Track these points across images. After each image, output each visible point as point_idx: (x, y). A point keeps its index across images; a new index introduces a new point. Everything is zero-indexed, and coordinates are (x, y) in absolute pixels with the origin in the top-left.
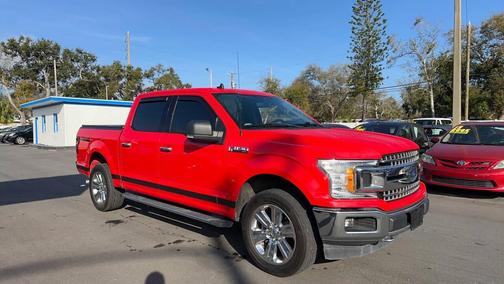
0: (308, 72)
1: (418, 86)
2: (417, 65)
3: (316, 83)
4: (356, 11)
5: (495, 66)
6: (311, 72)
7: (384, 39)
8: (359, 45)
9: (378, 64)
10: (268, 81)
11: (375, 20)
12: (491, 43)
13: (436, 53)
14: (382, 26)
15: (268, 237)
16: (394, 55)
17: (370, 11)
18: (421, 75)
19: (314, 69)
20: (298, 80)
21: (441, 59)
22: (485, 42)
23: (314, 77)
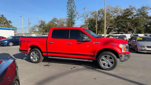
0: (54, 20)
1: (84, 25)
2: (84, 20)
3: (56, 23)
4: (68, 3)
5: (102, 21)
6: (55, 20)
7: (76, 12)
8: (69, 13)
9: (74, 19)
10: (42, 21)
11: (73, 6)
12: (100, 15)
13: (89, 17)
14: (75, 8)
15: (105, 62)
16: (79, 17)
17: (72, 4)
18: (85, 23)
19: (55, 19)
20: (50, 22)
21: (89, 19)
22: (98, 15)
23: (55, 21)
